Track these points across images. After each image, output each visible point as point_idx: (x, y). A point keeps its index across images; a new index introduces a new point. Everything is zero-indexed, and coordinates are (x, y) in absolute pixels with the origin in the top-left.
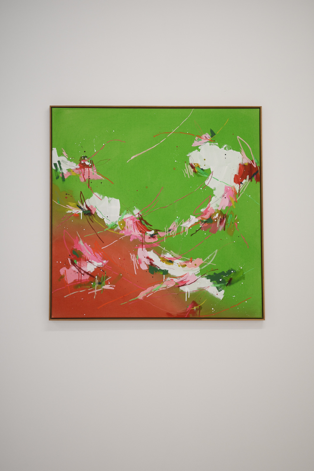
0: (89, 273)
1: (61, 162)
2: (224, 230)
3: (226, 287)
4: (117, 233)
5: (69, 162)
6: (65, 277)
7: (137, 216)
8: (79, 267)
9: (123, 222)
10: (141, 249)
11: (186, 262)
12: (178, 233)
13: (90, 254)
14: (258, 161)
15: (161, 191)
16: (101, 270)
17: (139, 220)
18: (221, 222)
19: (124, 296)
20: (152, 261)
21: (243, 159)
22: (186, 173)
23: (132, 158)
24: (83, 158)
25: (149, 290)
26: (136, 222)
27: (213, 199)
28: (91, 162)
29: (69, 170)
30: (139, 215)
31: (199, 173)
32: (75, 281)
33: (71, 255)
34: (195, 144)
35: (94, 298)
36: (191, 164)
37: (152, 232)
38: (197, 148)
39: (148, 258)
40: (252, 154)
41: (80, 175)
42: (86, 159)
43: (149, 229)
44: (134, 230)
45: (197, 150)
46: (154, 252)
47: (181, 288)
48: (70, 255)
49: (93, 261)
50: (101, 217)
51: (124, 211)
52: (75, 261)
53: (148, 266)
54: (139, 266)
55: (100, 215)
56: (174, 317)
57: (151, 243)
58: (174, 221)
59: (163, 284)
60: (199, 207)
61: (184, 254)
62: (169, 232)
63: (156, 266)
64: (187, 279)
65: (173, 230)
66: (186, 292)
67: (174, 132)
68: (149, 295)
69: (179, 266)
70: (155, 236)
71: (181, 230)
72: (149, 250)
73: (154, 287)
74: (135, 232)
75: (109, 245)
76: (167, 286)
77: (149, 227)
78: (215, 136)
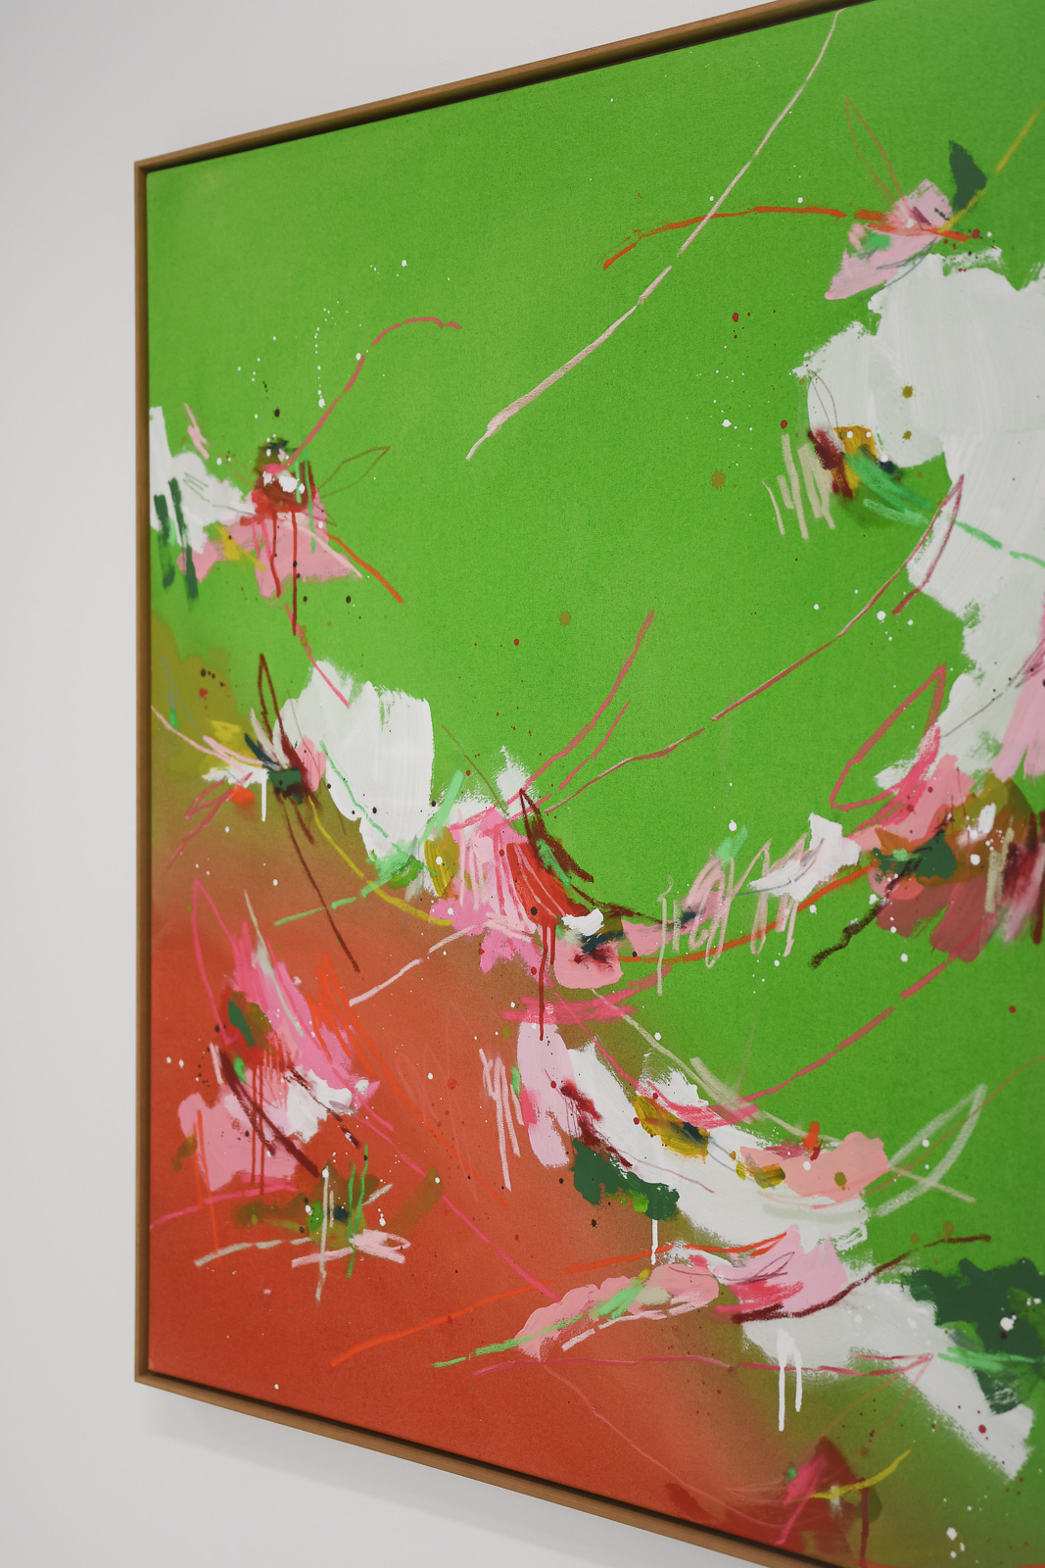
0: (297, 1143)
1: (182, 487)
2: (1037, 938)
4: (421, 914)
5: (212, 481)
6: (199, 1150)
7: (515, 809)
8: (254, 1104)
9: (447, 844)
10: (535, 1026)
11: (780, 1151)
12: (734, 937)
13: (301, 1033)
15: (639, 640)
16: (348, 1136)
17: (525, 839)
18: (1015, 871)
19: (453, 1316)
20: (589, 1116)
22: (789, 505)
23: (493, 426)
24: (269, 453)
25: (575, 1299)
26: (510, 847)
27: (962, 689)
28: (306, 474)
29: (213, 531)
30: (527, 805)
31: (866, 502)
32: (237, 1178)
33: (221, 1026)
34: (850, 277)
35: (318, 1295)
36: (822, 434)
37: (592, 923)
38: (858, 311)
39: (569, 1090)
41: (258, 557)
42: (283, 456)
43: (579, 900)
44: (502, 901)
45: (858, 326)
46: (606, 1056)
47: (753, 1331)
48: (217, 1029)
49: (311, 1076)
50: (346, 812)
51: (451, 776)
52: (238, 1065)
53: (569, 1143)
54: (523, 1134)
55: (342, 800)
56: (712, 1523)
57: (589, 991)
58: (713, 853)
59: (648, 1279)
60: (868, 751)
61: (767, 1092)
62: (683, 927)
63: (612, 1149)
64: (786, 1273)
65: (706, 913)
66: (782, 1366)
67: (719, 209)
68: (575, 1341)
69: (737, 1171)
70: (608, 950)
71: (753, 917)
72: (573, 1041)
73: (599, 1288)
74: (504, 913)
75: (381, 987)
76: (673, 1296)
77: (576, 889)
78: (981, 193)
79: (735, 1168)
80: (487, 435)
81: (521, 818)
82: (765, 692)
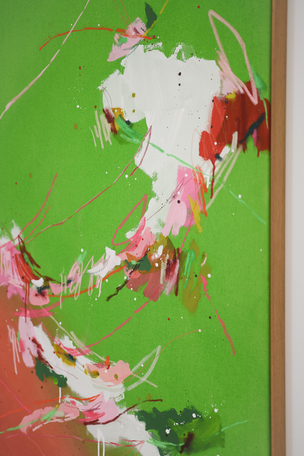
2: (176, 294)
3: (179, 454)
7: (17, 242)
10: (24, 318)
11: (98, 366)
12: (83, 289)
14: (263, 82)
15: (53, 183)
17: (20, 253)
18: (170, 269)
20: (40, 350)
21: (225, 83)
22: (98, 136)
23: (8, 106)
25: (37, 413)
26: (16, 255)
27: (152, 203)
30: (20, 241)
31: (121, 135)
34: (115, 53)
36: (107, 110)
37: (40, 283)
38: (118, 65)
39: (34, 341)
40: (247, 62)
43: (36, 274)
44: (13, 274)
45: (118, 71)
46: (45, 329)
47: (90, 428)
53: (34, 359)
54: (20, 355)
57: (39, 306)
58: (76, 259)
59: (58, 408)
60: (122, 226)
61: (94, 345)
62: (68, 285)
63: (47, 362)
64: (100, 409)
65: (74, 281)
66: (99, 441)
67: (74, 28)
68: (36, 428)
69: (85, 372)
70: (45, 292)
71: (88, 283)
72: (35, 324)
73: (43, 410)
74: (14, 278)
76: (66, 414)
77: (36, 271)
78: (155, 22)
79: (84, 371)
80: (6, 110)
81: (18, 245)
82: (91, 203)
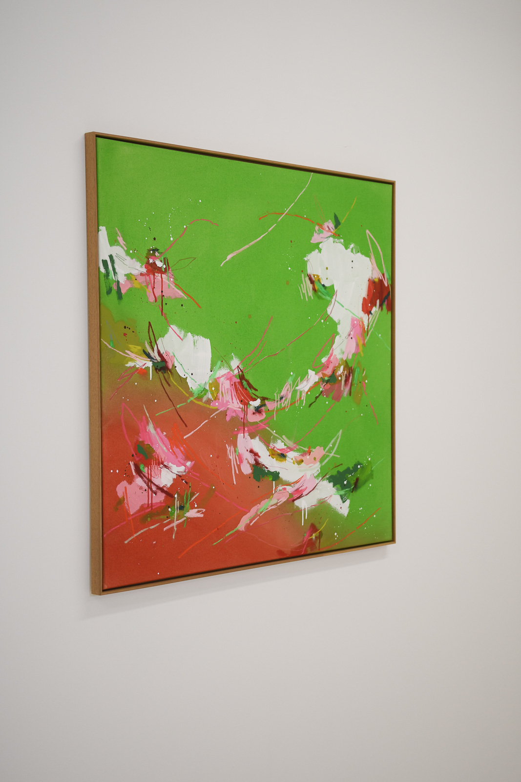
0: (165, 489)
1: (115, 258)
2: (350, 395)
3: (351, 493)
4: (208, 406)
5: (128, 258)
6: (125, 501)
7: (236, 372)
8: (148, 479)
9: (216, 383)
10: (242, 435)
11: (302, 455)
12: (292, 402)
13: (166, 451)
14: (389, 275)
15: (269, 324)
16: (184, 481)
17: (239, 380)
18: (347, 380)
19: (219, 527)
20: (257, 457)
21: (373, 271)
22: (304, 292)
23: (229, 257)
24: (151, 252)
25: (253, 511)
26: (235, 383)
27: (337, 339)
28: (166, 261)
29: (128, 276)
30: (240, 370)
31: (319, 293)
32: (142, 507)
33: (135, 454)
34: (315, 238)
35: (174, 537)
36: (310, 275)
37: (257, 403)
38: (316, 246)
39: (251, 451)
40: (383, 263)
41: (148, 288)
42: (157, 254)
43: (254, 396)
44: (232, 399)
45: (317, 250)
46: (261, 439)
47: (297, 503)
48: (133, 456)
49: (170, 464)
50: (182, 375)
51: (217, 363)
52: (142, 467)
53: (252, 466)
54: (239, 467)
55: (180, 371)
56: (288, 556)
57: (257, 422)
58: (287, 381)
59: (273, 498)
60: (319, 354)
61: (300, 441)
62: (280, 401)
63: (263, 465)
64: (304, 485)
65: (286, 397)
66: (303, 509)
67: (287, 212)
68: (255, 521)
70: (262, 410)
71: (297, 397)
72: (252, 437)
73: (260, 504)
74: (233, 403)
75: (195, 431)
76: (279, 500)
77: (253, 394)
78: (340, 226)
79: (293, 462)
80: (227, 260)
81: (238, 374)
